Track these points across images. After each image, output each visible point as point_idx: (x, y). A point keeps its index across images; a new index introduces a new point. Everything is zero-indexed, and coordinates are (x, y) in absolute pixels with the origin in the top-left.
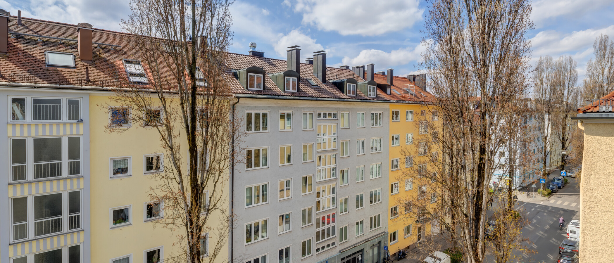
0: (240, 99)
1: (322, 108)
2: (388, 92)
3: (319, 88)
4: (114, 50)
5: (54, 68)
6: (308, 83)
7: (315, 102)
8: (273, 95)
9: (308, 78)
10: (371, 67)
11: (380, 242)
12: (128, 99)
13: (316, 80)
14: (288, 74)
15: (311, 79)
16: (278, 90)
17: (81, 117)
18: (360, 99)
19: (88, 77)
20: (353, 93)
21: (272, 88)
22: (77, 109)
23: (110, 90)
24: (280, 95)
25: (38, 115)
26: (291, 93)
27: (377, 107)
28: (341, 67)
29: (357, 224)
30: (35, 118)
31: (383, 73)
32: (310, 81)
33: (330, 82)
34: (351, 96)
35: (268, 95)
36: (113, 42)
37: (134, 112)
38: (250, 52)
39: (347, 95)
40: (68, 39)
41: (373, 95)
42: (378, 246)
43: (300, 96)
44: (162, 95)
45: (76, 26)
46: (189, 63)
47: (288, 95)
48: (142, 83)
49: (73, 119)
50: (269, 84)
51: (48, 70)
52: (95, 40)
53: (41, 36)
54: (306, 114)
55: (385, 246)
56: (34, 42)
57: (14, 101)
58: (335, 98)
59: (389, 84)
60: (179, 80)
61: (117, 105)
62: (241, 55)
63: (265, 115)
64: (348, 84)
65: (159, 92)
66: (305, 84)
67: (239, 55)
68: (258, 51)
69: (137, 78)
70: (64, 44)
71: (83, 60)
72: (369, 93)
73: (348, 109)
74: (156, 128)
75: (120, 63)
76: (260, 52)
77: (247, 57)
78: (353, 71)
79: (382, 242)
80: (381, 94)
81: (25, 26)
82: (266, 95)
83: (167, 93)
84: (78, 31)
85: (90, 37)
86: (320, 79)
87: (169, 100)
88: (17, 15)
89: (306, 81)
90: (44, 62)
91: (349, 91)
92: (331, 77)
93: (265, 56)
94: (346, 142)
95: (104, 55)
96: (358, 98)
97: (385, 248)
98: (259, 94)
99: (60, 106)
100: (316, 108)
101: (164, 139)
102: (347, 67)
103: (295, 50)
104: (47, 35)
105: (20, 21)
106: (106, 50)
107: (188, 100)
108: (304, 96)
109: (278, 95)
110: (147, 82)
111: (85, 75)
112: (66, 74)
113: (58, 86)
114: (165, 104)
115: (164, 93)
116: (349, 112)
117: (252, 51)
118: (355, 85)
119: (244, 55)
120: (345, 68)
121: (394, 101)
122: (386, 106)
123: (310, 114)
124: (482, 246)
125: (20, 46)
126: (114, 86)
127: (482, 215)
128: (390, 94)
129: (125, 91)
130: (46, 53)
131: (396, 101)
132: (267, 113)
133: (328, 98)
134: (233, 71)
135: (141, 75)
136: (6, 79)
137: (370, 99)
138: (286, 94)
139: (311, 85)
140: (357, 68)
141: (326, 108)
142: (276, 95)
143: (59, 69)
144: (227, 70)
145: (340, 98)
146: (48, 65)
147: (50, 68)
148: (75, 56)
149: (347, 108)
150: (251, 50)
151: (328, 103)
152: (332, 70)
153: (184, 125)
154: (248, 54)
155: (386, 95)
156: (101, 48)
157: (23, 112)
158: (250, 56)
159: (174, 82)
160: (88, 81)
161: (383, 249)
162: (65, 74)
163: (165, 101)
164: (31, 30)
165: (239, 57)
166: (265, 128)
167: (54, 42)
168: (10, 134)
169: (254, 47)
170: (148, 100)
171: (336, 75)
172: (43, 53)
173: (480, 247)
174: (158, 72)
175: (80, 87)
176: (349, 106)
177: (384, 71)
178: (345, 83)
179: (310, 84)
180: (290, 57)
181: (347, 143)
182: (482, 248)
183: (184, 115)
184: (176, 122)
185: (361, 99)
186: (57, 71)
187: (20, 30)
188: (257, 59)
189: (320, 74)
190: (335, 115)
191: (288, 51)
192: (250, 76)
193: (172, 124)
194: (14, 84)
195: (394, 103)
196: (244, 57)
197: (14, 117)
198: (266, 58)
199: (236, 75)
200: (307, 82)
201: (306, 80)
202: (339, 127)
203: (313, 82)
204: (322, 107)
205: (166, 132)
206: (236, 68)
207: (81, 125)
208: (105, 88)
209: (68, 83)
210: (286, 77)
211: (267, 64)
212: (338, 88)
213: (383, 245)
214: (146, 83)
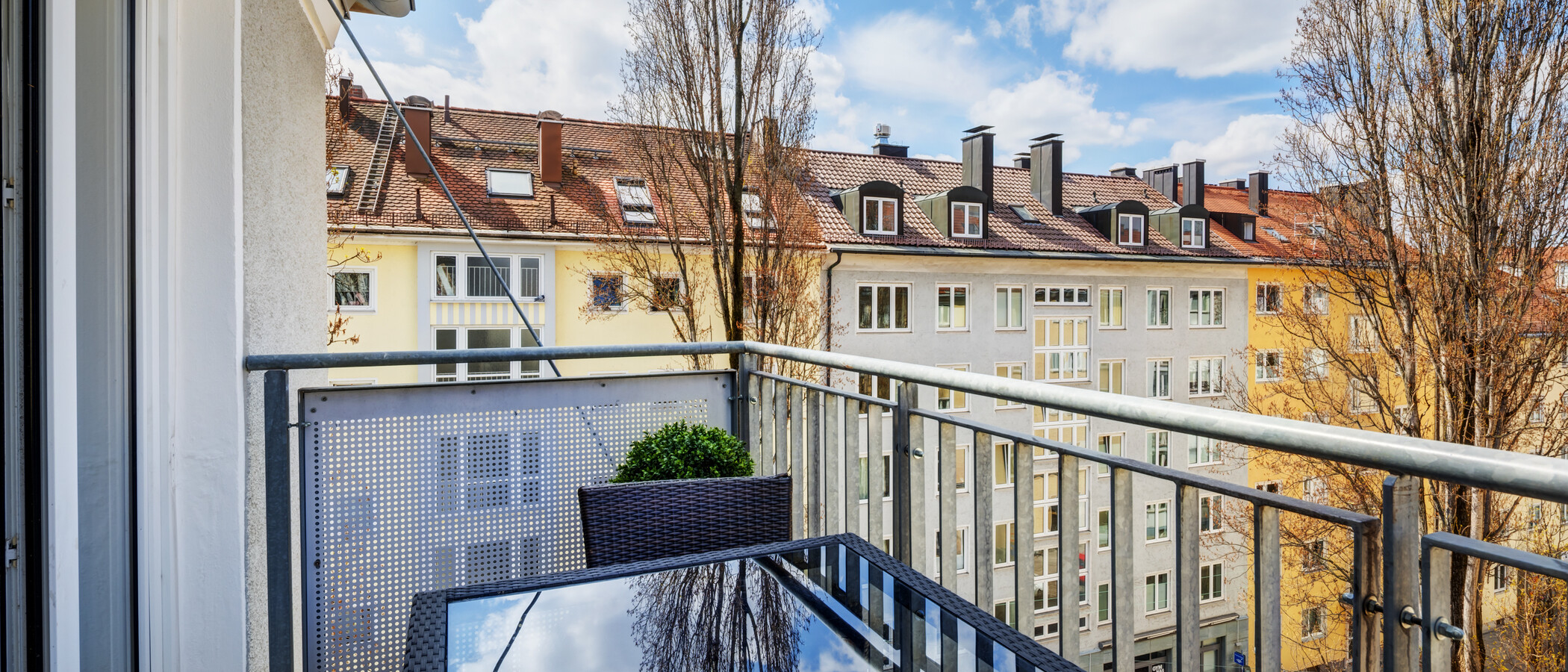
0: (843, 255)
1: (1047, 276)
2: (1248, 235)
3: (1043, 227)
4: (600, 158)
5: (499, 200)
6: (1014, 216)
7: (1027, 262)
8: (921, 246)
9: (1014, 203)
10: (1194, 168)
11: (1221, 641)
12: (617, 256)
13: (1036, 207)
14: (959, 194)
15: (1022, 207)
16: (935, 234)
17: (541, 292)
18: (1155, 255)
19: (553, 216)
20: (1136, 239)
21: (919, 230)
22: (536, 274)
23: (588, 240)
24: (937, 246)
25: (476, 287)
26: (966, 240)
27: (1211, 276)
28: (1113, 172)
29: (1150, 580)
30: (471, 293)
31: (1240, 185)
32: (1020, 211)
33: (1074, 213)
34: (1128, 247)
35: (910, 245)
36: (598, 144)
37: (629, 283)
38: (875, 147)
39: (1117, 243)
40: (522, 142)
41: (1196, 243)
42: (1216, 652)
43: (988, 248)
44: (678, 248)
45: (534, 116)
46: (728, 179)
47: (958, 245)
48: (644, 225)
49: (529, 295)
50: (912, 220)
51: (490, 204)
52: (568, 141)
53: (480, 140)
54: (1006, 290)
55: (1236, 653)
56: (467, 153)
57: (441, 261)
58: (1083, 252)
59: (1254, 212)
60: (711, 215)
61: (600, 268)
62: (855, 155)
63: (902, 293)
64: (1120, 215)
65: (672, 243)
66: (1006, 219)
67: (850, 155)
68: (894, 144)
69: (634, 213)
70: (516, 153)
71: (546, 183)
72: (1184, 238)
73: (1121, 280)
74: (666, 313)
75: (607, 186)
76: (900, 145)
77: (867, 159)
78: (1146, 181)
79: (1228, 640)
80: (1222, 238)
81: (456, 125)
82: (904, 245)
83: (688, 243)
84: (538, 127)
85: (557, 138)
86: (1047, 207)
87: (691, 258)
88: (443, 104)
89: (1009, 211)
90: (483, 189)
91: (1125, 233)
92: (1079, 200)
93: (910, 156)
94: (1114, 365)
95: (582, 171)
96: (1151, 252)
97: (1236, 658)
98: (886, 244)
99: (509, 270)
100: (1030, 276)
101: (682, 336)
102: (1130, 172)
103: (981, 138)
104: (491, 137)
105: (450, 115)
106: (585, 160)
107: (727, 256)
108: (998, 249)
109: (933, 246)
110: (653, 221)
111: (549, 211)
112: (518, 208)
113: (505, 232)
114: (684, 265)
115: (682, 243)
116: (1122, 288)
117: (880, 146)
118: (1142, 217)
119: (860, 156)
120: (1122, 174)
121: (1261, 260)
122: (1239, 272)
123: (1014, 291)
124: (1472, 653)
125: (448, 161)
126: (597, 231)
127: (1468, 567)
128: (1254, 239)
129: (614, 241)
130: (488, 172)
131: (1268, 260)
132: (906, 289)
133: (1064, 251)
134: (833, 193)
135: (640, 209)
136: (428, 222)
137: (1187, 253)
138: (953, 243)
139: (1020, 222)
140: (1157, 172)
141: (1058, 276)
142: (927, 246)
143: (508, 201)
144: (819, 191)
145: (1096, 252)
146: (491, 195)
147: (494, 200)
148: (532, 175)
149: (1118, 278)
150: (878, 142)
151: (1062, 265)
152: (1086, 180)
153: (720, 308)
154: (871, 152)
155: (1240, 243)
156: (577, 156)
157: (453, 282)
158: (874, 157)
159: (703, 221)
160: (554, 222)
161: (1231, 660)
162: (517, 210)
163: (684, 260)
164: (465, 130)
165: (850, 160)
166: (901, 322)
167: (501, 151)
168: (434, 321)
169: (885, 136)
170: (654, 258)
171: (1094, 194)
172: (482, 173)
173: (1467, 656)
174: (671, 202)
175: (540, 233)
176: (1122, 273)
177: (1241, 178)
178: (1114, 212)
179: (1019, 217)
180: (968, 153)
181: (1118, 368)
182: (1471, 659)
183: (720, 288)
184: (705, 303)
185: (1159, 255)
186: (505, 204)
187: (446, 131)
188: (891, 163)
189: (1048, 193)
190: (1083, 296)
191: (965, 140)
192: (868, 202)
193: (696, 307)
194: (440, 230)
195: (1261, 263)
196: (860, 161)
197: (440, 291)
198: (912, 160)
199: (837, 203)
200: (1011, 214)
201: (1010, 207)
202: (1096, 324)
203: (1028, 214)
204: (1048, 273)
205: (686, 323)
206: (840, 186)
207: (542, 306)
208: (581, 235)
209: (521, 226)
210: (953, 204)
211: (914, 173)
212: (1096, 226)
213: (1229, 649)
214: (651, 225)
